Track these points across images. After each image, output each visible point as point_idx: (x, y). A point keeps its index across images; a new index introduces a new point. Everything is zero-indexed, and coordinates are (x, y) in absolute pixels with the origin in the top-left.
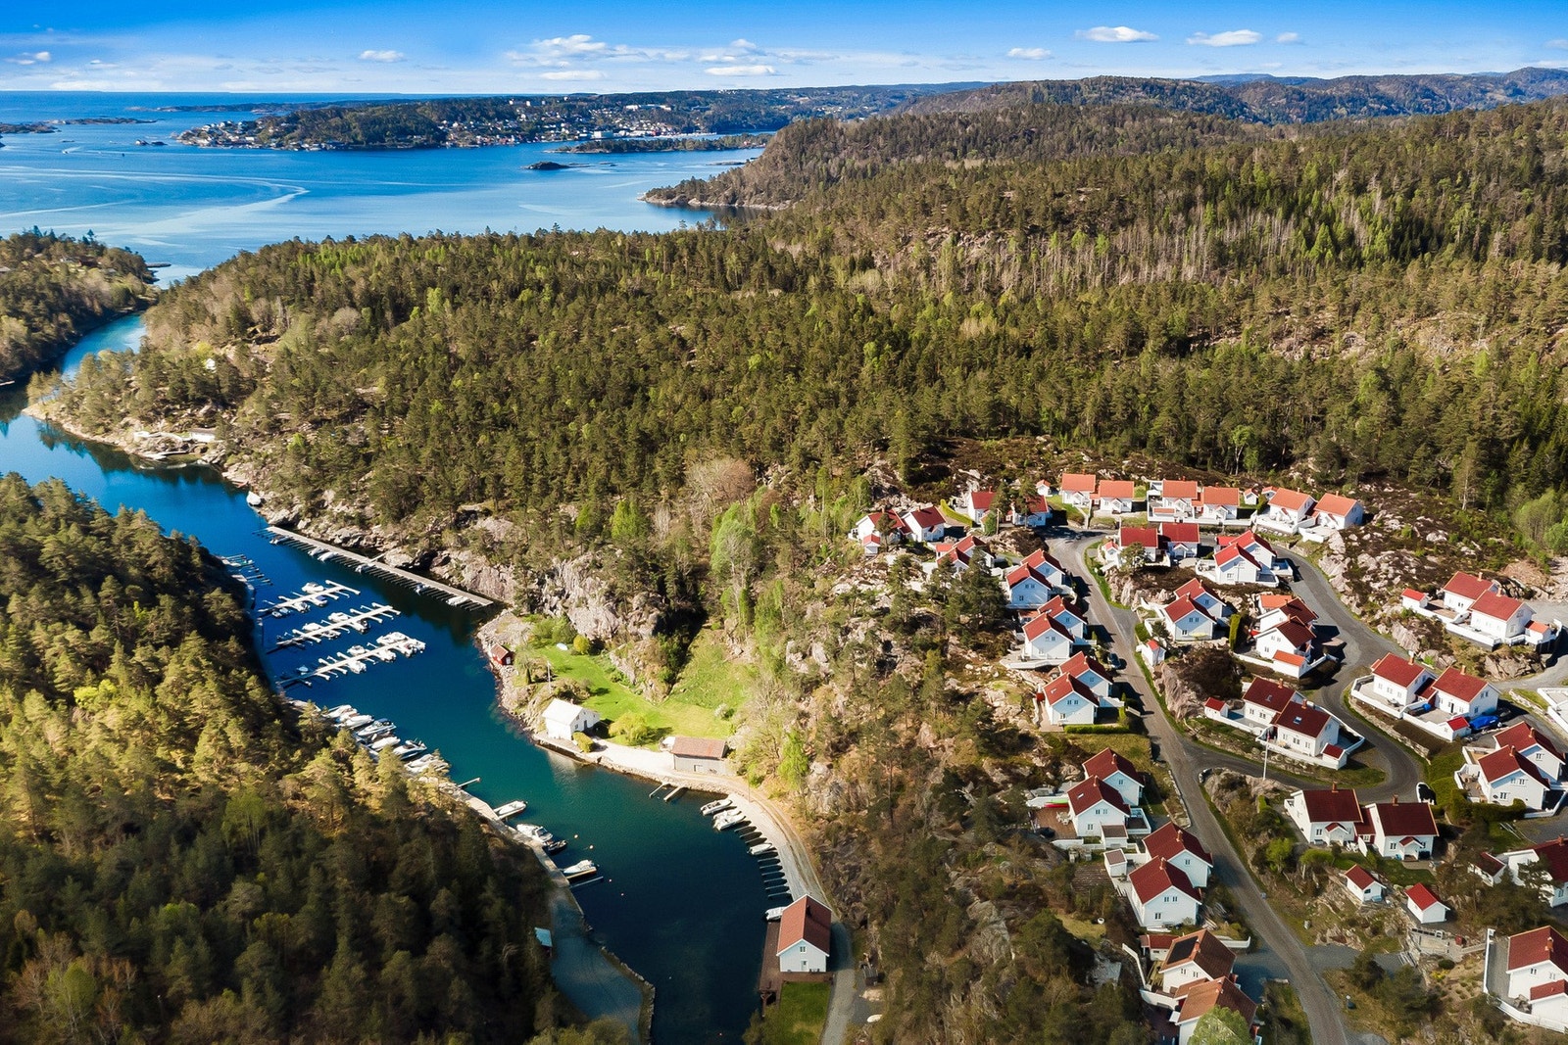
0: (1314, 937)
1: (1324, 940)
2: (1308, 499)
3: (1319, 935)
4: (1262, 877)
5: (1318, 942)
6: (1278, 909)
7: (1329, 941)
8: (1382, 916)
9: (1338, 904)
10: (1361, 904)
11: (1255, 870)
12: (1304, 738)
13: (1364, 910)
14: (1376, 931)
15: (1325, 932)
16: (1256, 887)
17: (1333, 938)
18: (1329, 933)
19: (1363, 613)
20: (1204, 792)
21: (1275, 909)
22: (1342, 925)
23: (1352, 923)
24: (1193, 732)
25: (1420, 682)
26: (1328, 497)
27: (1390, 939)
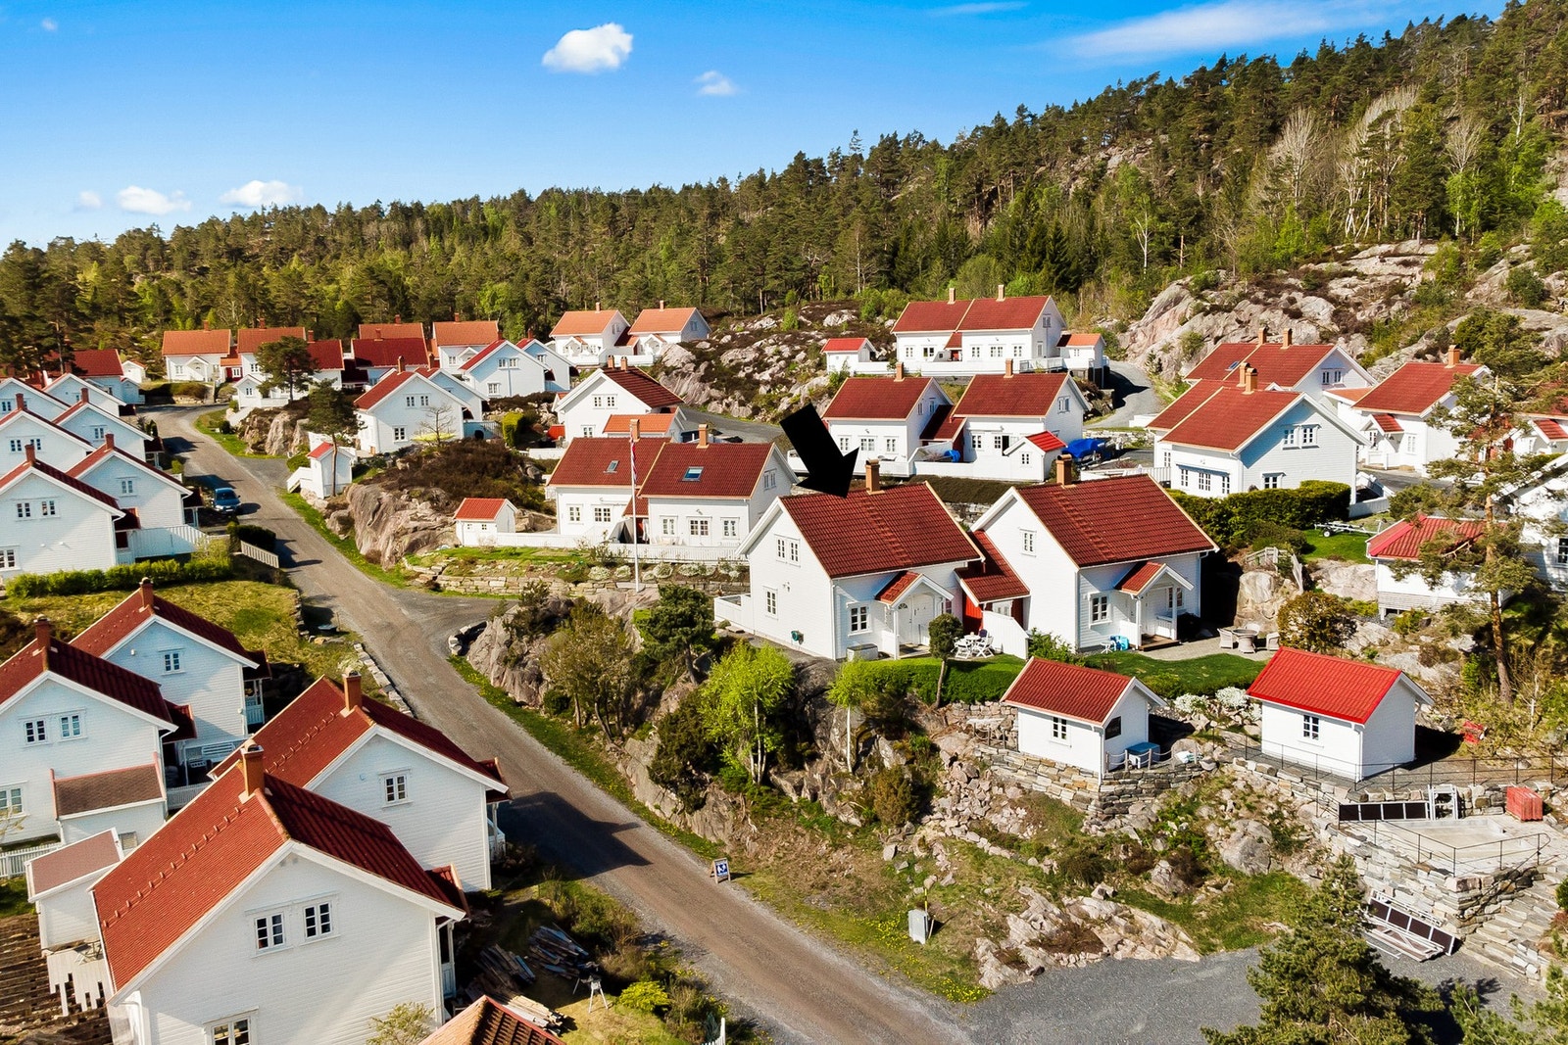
0: (969, 961)
1: (1016, 961)
2: (614, 318)
3: (982, 946)
4: (695, 822)
5: (992, 974)
6: (790, 904)
7: (1033, 957)
8: (1189, 808)
9: (1007, 820)
10: (1096, 788)
11: (666, 804)
12: (716, 511)
13: (1112, 807)
14: (1194, 866)
15: (998, 931)
16: (685, 857)
17: (1046, 943)
18: (1019, 931)
19: (756, 411)
20: (467, 671)
21: (778, 907)
22: (1053, 886)
23: (1089, 868)
24: (429, 574)
25: (927, 412)
26: (647, 314)
27: (1261, 884)
